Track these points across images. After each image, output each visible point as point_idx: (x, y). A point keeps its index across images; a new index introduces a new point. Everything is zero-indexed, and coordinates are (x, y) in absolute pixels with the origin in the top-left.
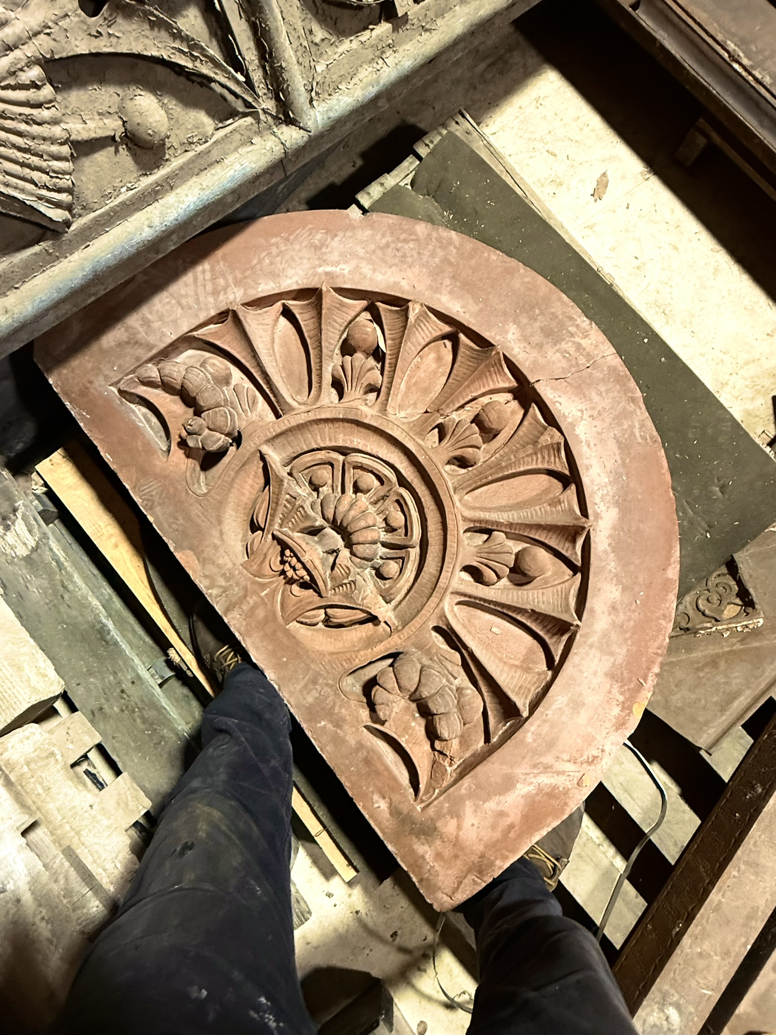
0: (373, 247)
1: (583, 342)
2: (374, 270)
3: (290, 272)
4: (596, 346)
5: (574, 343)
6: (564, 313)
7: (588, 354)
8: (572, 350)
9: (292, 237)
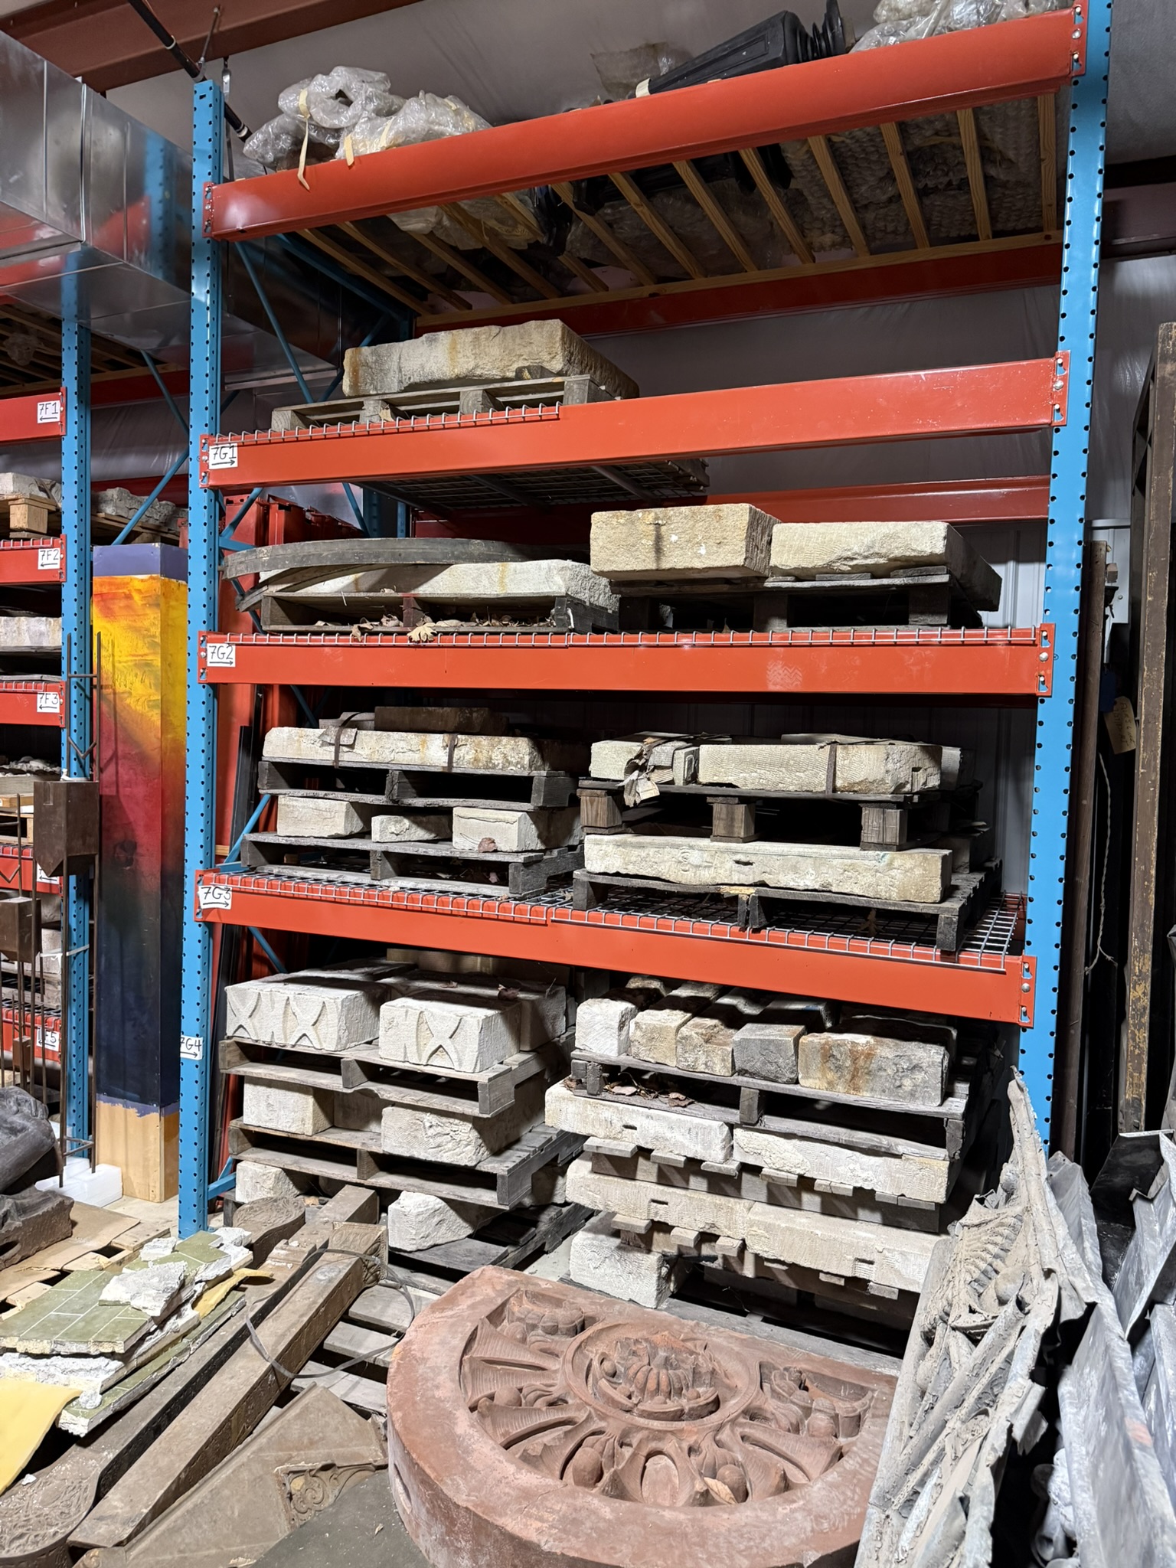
0: (773, 1533)
1: (540, 1524)
2: (757, 1517)
3: (823, 1493)
4: (526, 1525)
5: (547, 1521)
6: (569, 1541)
7: (531, 1517)
8: (546, 1515)
9: (846, 1517)
